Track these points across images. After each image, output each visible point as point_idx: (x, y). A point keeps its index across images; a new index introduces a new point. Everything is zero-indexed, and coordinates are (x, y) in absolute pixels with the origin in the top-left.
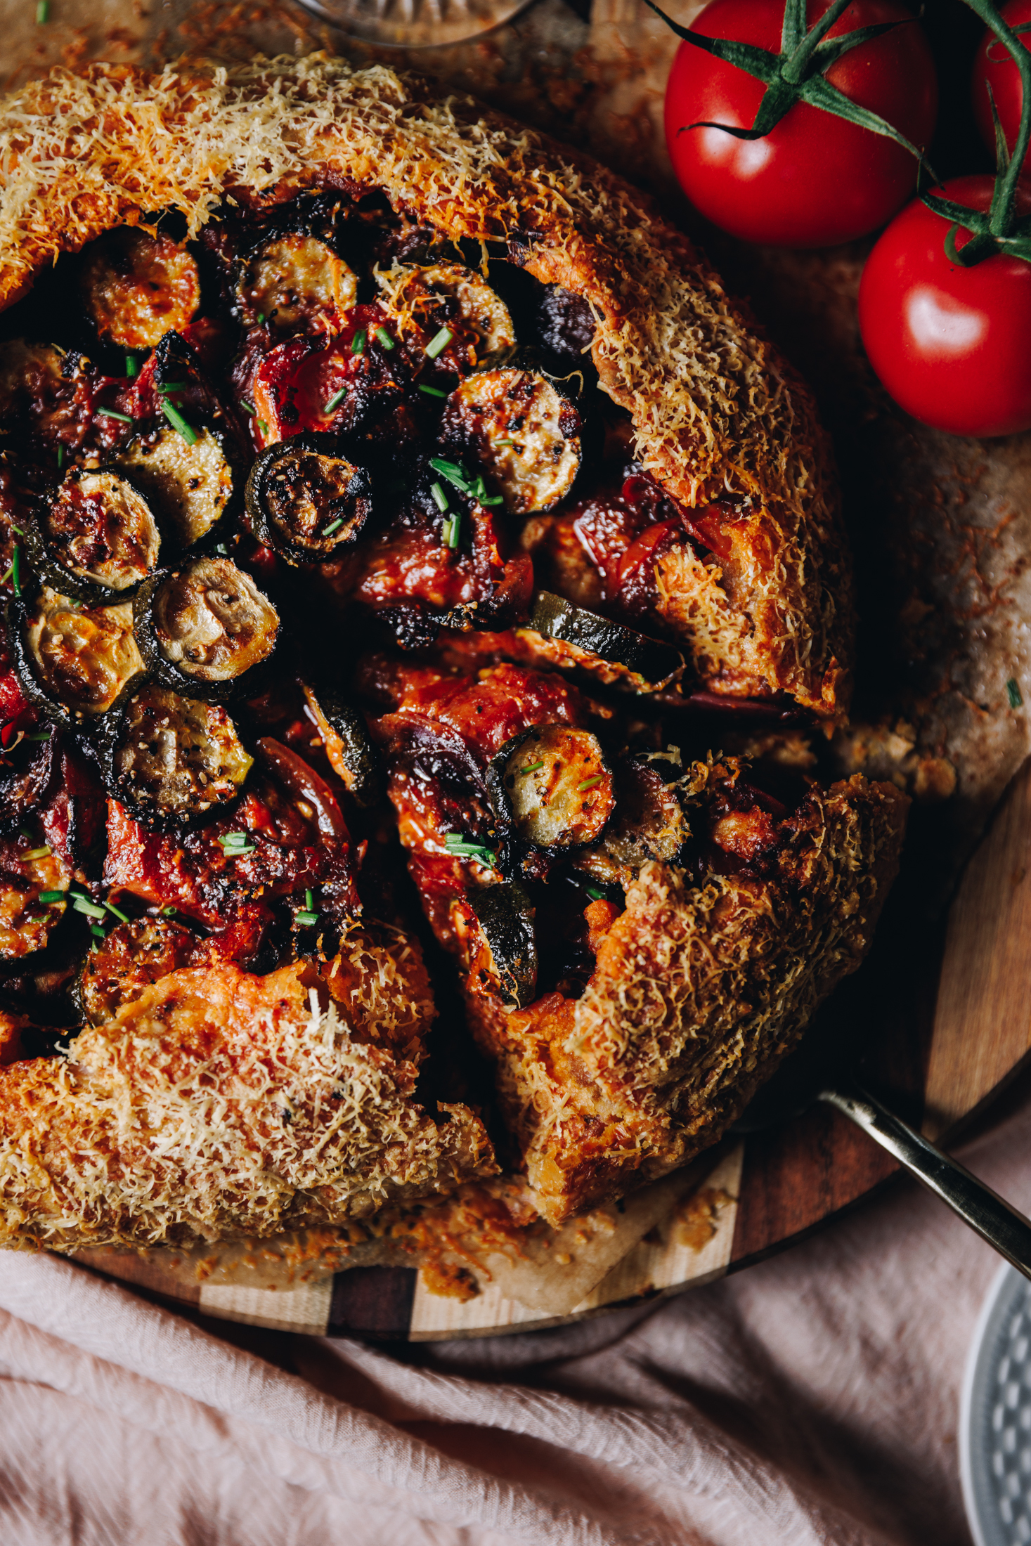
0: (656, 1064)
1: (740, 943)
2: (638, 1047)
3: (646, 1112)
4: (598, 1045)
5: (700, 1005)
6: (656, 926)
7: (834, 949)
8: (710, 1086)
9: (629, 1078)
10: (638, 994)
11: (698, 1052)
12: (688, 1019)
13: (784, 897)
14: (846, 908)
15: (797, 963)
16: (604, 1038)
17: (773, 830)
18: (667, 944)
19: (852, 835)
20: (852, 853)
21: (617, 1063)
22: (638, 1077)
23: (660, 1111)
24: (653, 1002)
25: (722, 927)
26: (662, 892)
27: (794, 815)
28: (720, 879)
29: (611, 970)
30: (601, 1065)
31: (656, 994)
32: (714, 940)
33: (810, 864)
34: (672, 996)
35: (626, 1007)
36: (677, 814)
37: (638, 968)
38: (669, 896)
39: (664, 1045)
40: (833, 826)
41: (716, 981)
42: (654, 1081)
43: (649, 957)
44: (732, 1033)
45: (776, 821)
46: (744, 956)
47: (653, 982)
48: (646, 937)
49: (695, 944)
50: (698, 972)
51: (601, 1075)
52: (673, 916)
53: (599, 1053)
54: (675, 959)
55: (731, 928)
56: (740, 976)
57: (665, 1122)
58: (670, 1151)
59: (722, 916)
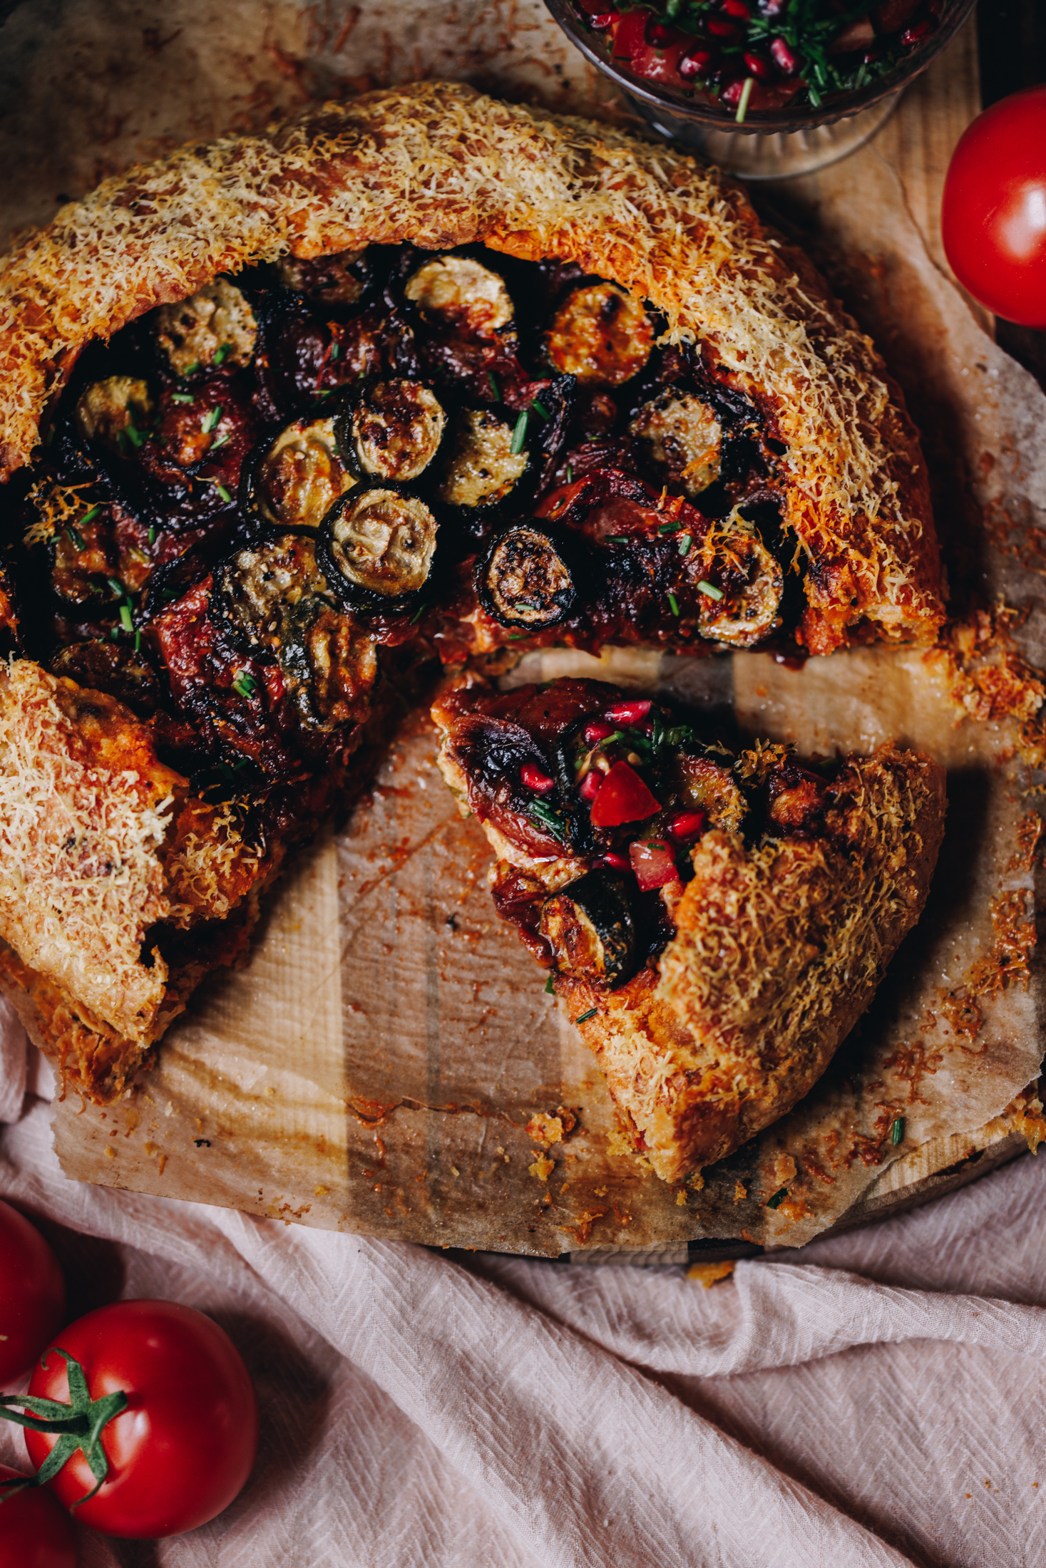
0: (739, 1006)
1: (799, 892)
2: (720, 990)
3: (737, 1054)
4: (684, 991)
5: (770, 949)
6: (723, 883)
7: (889, 899)
8: (792, 1028)
9: (716, 1021)
10: (712, 942)
11: (774, 992)
12: (762, 963)
13: (833, 850)
14: (895, 862)
15: (855, 910)
16: (689, 984)
17: (818, 796)
18: (733, 897)
19: (891, 794)
20: (893, 810)
21: (703, 1006)
22: (724, 1019)
23: (749, 1052)
24: (727, 948)
25: (781, 880)
26: (724, 853)
27: (834, 781)
28: (775, 841)
29: (687, 924)
30: (690, 1009)
31: (729, 940)
32: (776, 890)
33: (854, 821)
34: (743, 940)
35: (704, 954)
36: (735, 793)
37: (711, 921)
38: (730, 856)
39: (744, 987)
40: (871, 787)
41: (782, 925)
42: (740, 1022)
43: (720, 910)
44: (804, 974)
45: (820, 789)
46: (804, 902)
47: (725, 930)
48: (715, 894)
49: (758, 896)
50: (764, 921)
51: (691, 1019)
52: (736, 874)
53: (686, 999)
54: (742, 910)
55: (789, 879)
56: (803, 921)
57: (756, 1063)
58: (765, 1094)
59: (781, 870)
